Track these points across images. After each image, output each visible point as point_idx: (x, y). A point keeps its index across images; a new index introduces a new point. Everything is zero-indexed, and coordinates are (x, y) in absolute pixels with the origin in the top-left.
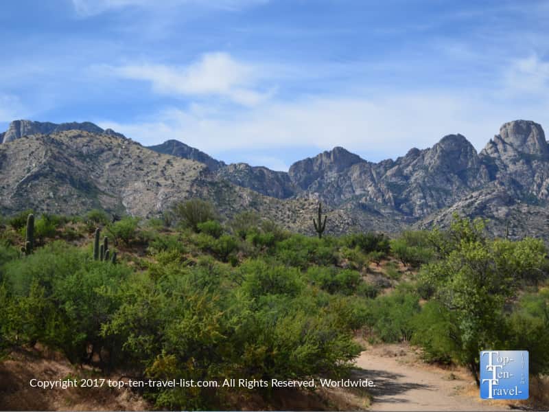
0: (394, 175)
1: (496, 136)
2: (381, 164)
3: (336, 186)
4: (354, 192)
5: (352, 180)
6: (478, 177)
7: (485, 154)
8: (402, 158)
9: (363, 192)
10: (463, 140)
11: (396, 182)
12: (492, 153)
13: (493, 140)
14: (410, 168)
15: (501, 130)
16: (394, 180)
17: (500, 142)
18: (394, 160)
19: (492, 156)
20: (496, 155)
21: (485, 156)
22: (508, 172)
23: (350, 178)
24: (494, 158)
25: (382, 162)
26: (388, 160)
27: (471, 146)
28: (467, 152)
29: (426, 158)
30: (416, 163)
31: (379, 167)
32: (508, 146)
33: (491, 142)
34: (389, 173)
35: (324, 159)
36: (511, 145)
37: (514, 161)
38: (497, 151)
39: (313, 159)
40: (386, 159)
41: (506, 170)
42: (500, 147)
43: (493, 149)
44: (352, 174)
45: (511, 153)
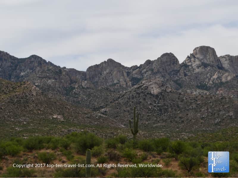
0: (136, 74)
1: (191, 54)
2: (131, 68)
3: (105, 79)
4: (113, 81)
5: (113, 75)
6: (178, 75)
7: (185, 63)
8: (142, 65)
9: (118, 82)
10: (172, 55)
11: (137, 77)
12: (188, 63)
13: (189, 56)
14: (145, 70)
15: (194, 51)
16: (136, 76)
17: (193, 57)
18: (138, 66)
19: (188, 64)
20: (190, 64)
21: (185, 64)
22: (195, 72)
23: (112, 74)
24: (189, 65)
25: (132, 66)
26: (135, 66)
27: (177, 59)
28: (174, 62)
29: (153, 65)
30: (148, 67)
31: (130, 69)
32: (196, 59)
33: (188, 57)
34: (134, 72)
35: (104, 65)
36: (198, 58)
37: (198, 67)
38: (190, 61)
39: (99, 65)
40: (134, 65)
41: (194, 71)
42: (193, 59)
43: (189, 61)
44: (113, 73)
45: (198, 62)
